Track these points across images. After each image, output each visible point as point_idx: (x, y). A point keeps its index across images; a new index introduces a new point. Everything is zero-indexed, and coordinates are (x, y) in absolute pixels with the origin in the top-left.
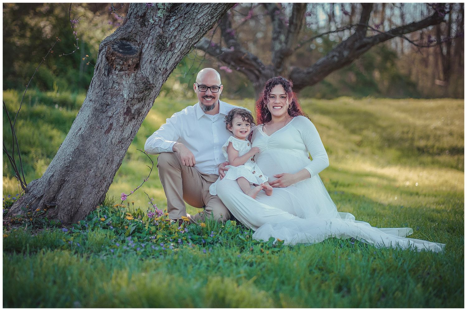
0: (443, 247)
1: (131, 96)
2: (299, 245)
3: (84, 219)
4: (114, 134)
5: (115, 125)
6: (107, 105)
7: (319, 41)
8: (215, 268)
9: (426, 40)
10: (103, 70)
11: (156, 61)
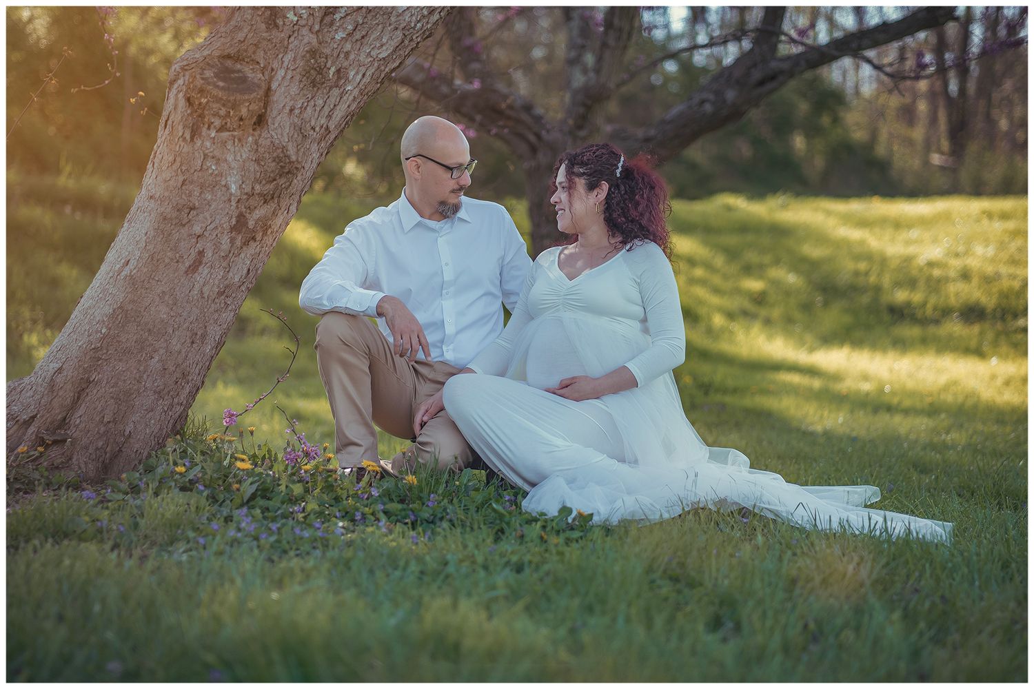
0: (947, 530)
1: (248, 189)
2: (626, 524)
3: (135, 469)
4: (209, 275)
5: (210, 255)
6: (191, 209)
7: (671, 67)
8: (437, 575)
9: (910, 63)
10: (180, 127)
11: (303, 109)
